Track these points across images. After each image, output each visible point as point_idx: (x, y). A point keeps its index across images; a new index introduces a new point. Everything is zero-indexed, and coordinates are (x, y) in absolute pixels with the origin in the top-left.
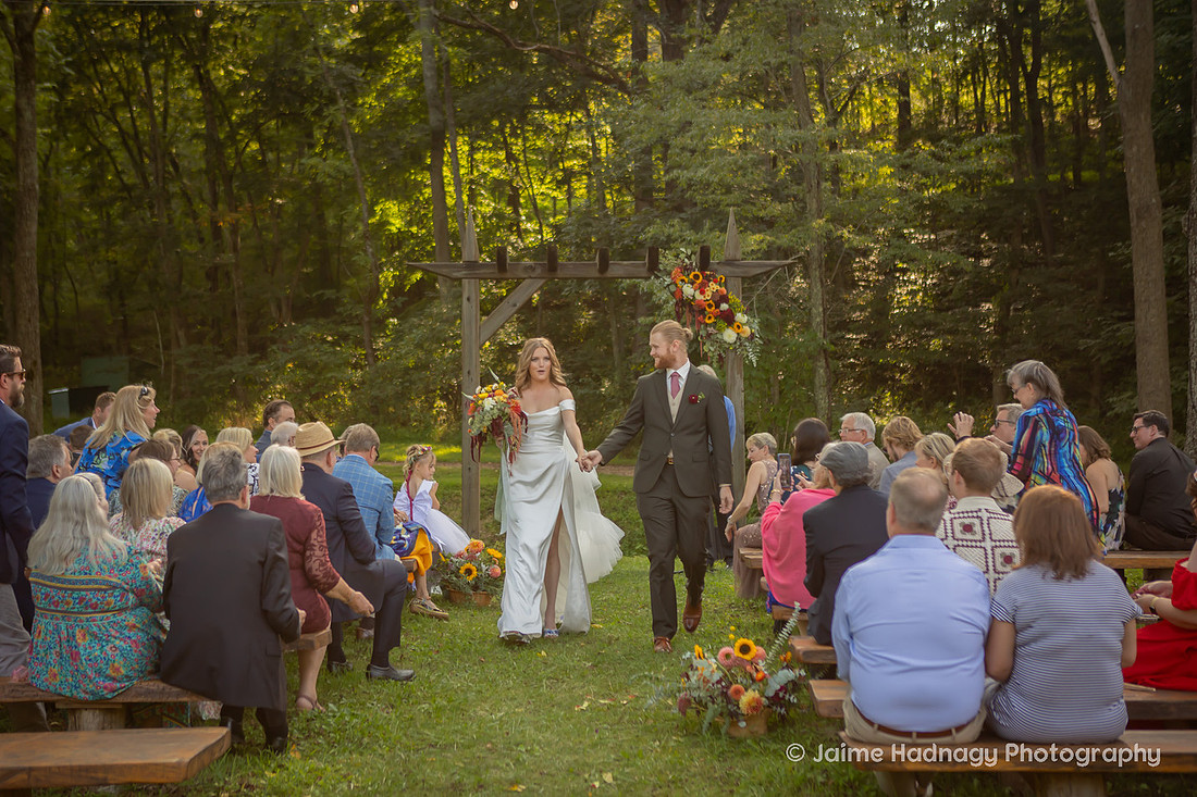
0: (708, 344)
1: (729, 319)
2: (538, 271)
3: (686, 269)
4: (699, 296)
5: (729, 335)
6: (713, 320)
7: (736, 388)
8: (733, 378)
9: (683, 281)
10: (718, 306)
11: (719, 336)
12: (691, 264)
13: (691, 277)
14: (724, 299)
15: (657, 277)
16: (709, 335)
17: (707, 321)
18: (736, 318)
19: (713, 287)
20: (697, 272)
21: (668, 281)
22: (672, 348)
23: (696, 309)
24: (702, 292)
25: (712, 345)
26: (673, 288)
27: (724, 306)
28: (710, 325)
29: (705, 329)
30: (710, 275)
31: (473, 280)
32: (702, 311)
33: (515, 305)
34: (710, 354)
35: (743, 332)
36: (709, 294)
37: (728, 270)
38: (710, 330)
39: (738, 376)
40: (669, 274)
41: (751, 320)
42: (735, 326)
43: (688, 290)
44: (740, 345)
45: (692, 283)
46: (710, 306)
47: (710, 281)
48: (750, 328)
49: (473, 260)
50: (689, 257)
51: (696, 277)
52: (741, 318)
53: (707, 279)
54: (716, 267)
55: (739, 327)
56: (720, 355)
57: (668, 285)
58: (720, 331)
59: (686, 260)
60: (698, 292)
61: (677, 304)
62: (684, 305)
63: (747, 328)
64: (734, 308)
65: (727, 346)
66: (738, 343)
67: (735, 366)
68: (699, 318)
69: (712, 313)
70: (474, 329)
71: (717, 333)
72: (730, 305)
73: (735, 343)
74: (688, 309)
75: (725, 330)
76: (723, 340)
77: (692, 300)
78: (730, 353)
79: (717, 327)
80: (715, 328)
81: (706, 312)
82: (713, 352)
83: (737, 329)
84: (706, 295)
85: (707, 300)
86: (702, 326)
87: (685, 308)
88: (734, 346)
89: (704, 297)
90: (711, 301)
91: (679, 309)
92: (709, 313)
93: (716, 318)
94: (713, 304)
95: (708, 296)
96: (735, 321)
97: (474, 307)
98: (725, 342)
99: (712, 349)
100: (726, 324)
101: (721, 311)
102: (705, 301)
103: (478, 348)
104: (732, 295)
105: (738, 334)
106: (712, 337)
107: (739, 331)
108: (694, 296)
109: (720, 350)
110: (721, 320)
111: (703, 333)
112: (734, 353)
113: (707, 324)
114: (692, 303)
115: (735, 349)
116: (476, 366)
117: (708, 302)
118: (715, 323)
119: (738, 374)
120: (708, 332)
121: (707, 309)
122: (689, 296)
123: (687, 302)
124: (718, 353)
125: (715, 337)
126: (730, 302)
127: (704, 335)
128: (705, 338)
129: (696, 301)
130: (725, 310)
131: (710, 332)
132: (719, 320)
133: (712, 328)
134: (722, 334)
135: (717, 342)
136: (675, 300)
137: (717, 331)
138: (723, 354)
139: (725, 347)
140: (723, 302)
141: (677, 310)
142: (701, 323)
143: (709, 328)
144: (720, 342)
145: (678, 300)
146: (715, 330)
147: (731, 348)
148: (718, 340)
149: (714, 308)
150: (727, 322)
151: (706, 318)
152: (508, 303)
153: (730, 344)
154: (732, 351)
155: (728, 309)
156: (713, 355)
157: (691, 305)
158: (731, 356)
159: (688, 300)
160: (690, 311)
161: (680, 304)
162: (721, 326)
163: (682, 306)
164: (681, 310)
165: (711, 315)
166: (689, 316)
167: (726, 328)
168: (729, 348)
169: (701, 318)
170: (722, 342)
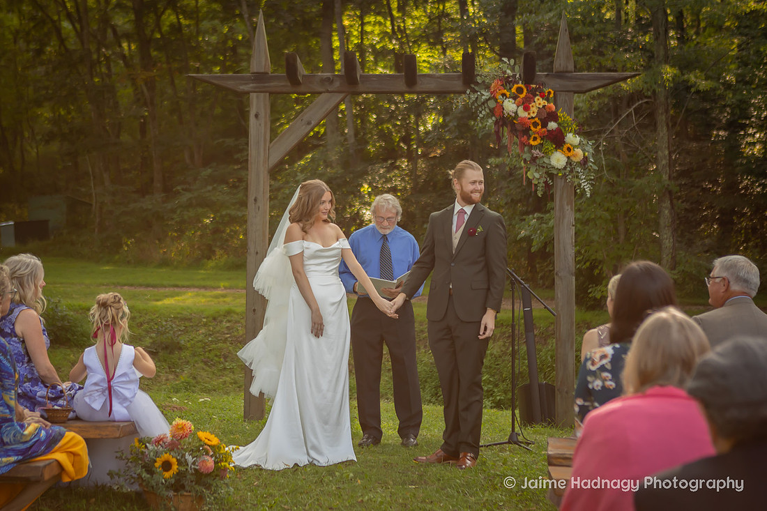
0: (533, 169)
1: (557, 140)
2: (337, 84)
3: (507, 82)
4: (522, 113)
5: (558, 159)
6: (539, 141)
7: (566, 221)
8: (562, 208)
9: (503, 95)
10: (544, 125)
11: (546, 160)
12: (514, 76)
13: (514, 90)
14: (553, 116)
15: (474, 91)
16: (534, 159)
17: (532, 143)
18: (567, 140)
19: (539, 102)
20: (520, 85)
21: (486, 94)
23: (519, 127)
24: (526, 109)
25: (537, 171)
26: (492, 104)
27: (552, 125)
28: (536, 147)
29: (530, 152)
30: (536, 89)
31: (262, 94)
32: (526, 131)
33: (309, 123)
34: (535, 182)
35: (574, 156)
36: (534, 110)
37: (558, 83)
38: (536, 152)
39: (567, 208)
40: (488, 87)
41: (585, 142)
42: (565, 149)
43: (510, 106)
44: (571, 171)
45: (515, 98)
46: (535, 125)
47: (536, 95)
48: (584, 150)
49: (262, 71)
50: (513, 69)
51: (520, 90)
52: (572, 139)
53: (533, 93)
54: (543, 79)
55: (569, 150)
56: (546, 182)
57: (487, 100)
58: (547, 154)
59: (509, 72)
60: (521, 109)
61: (496, 123)
62: (504, 125)
63: (579, 152)
64: (565, 128)
65: (555, 172)
66: (569, 169)
67: (565, 195)
68: (522, 139)
69: (538, 133)
70: (262, 150)
71: (543, 157)
72: (559, 124)
73: (565, 168)
74: (509, 128)
75: (553, 153)
76: (550, 165)
77: (514, 118)
78: (559, 181)
79: (543, 150)
80: (540, 150)
81: (530, 132)
82: (538, 179)
83: (567, 152)
84: (532, 112)
85: (532, 118)
86: (526, 149)
87: (507, 127)
88: (563, 172)
89: (529, 114)
90: (537, 119)
91: (499, 130)
92: (535, 133)
93: (542, 139)
94: (540, 123)
95: (534, 112)
96: (564, 143)
97: (263, 125)
98: (553, 167)
99: (537, 175)
100: (554, 146)
101: (548, 131)
102: (529, 119)
103: (266, 172)
104: (562, 112)
105: (568, 158)
106: (537, 161)
107: (570, 154)
108: (516, 113)
109: (546, 176)
110: (549, 142)
111: (527, 156)
112: (563, 180)
113: (531, 147)
114: (515, 121)
115: (565, 176)
116: (264, 193)
117: (533, 121)
118: (542, 145)
119: (568, 205)
120: (533, 156)
121: (532, 128)
122: (511, 113)
123: (508, 120)
124: (545, 180)
125: (541, 161)
126: (559, 121)
127: (528, 159)
128: (529, 163)
129: (518, 119)
130: (553, 130)
131: (535, 155)
132: (546, 141)
133: (538, 151)
134: (549, 158)
135: (543, 167)
136: (494, 119)
137: (543, 155)
138: (550, 181)
139: (552, 174)
140: (551, 121)
141: (497, 130)
142: (524, 145)
143: (533, 151)
144: (547, 168)
145: (498, 118)
146: (540, 153)
147: (560, 174)
148: (545, 165)
149: (540, 127)
150: (555, 143)
151: (530, 140)
152: (302, 120)
153: (559, 170)
154: (561, 179)
155: (557, 129)
156: (539, 183)
157: (513, 124)
158: (561, 183)
159: (509, 118)
160: (511, 131)
161: (500, 123)
162: (549, 149)
163: (502, 126)
164: (501, 129)
165: (537, 135)
166: (511, 137)
167: (554, 151)
168: (557, 174)
169: (524, 138)
170: (549, 167)
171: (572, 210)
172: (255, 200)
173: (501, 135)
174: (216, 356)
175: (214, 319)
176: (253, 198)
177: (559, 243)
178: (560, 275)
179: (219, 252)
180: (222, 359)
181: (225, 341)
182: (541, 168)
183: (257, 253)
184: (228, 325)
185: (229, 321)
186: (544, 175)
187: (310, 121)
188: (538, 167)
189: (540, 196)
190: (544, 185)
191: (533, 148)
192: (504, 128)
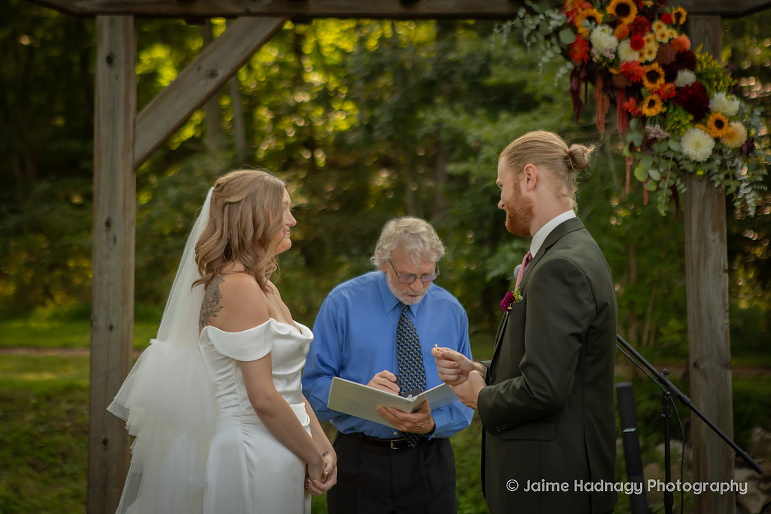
0: (646, 162)
1: (696, 106)
4: (628, 55)
5: (697, 143)
6: (659, 108)
7: (711, 262)
8: (703, 238)
9: (591, 19)
10: (671, 77)
11: (673, 145)
13: (610, 9)
14: (686, 60)
15: (533, 13)
16: (648, 144)
17: (647, 111)
18: (713, 105)
19: (661, 33)
21: (557, 18)
22: (524, 186)
23: (621, 82)
24: (637, 45)
25: (655, 166)
26: (567, 38)
27: (686, 77)
28: (653, 120)
29: (641, 130)
30: (654, 7)
31: (121, 19)
32: (634, 90)
33: (213, 74)
34: (650, 187)
35: (729, 136)
36: (651, 47)
38: (654, 130)
39: (712, 237)
40: (559, 4)
41: (748, 111)
42: (711, 120)
43: (604, 40)
44: (723, 166)
45: (613, 24)
46: (653, 76)
47: (654, 19)
48: (747, 126)
51: (623, 9)
52: (723, 103)
53: (649, 16)
55: (719, 124)
56: (673, 188)
58: (676, 133)
60: (626, 45)
61: (574, 74)
62: (590, 78)
63: (737, 128)
64: (709, 81)
65: (690, 168)
66: (718, 161)
67: (708, 212)
68: (626, 105)
69: (658, 92)
71: (667, 139)
72: (699, 76)
73: (710, 160)
74: (600, 84)
75: (686, 130)
76: (681, 154)
77: (612, 64)
78: (696, 185)
79: (669, 125)
80: (663, 126)
81: (643, 91)
82: (658, 183)
83: (714, 129)
84: (646, 51)
85: (647, 63)
86: (633, 123)
87: (594, 83)
88: (707, 167)
89: (641, 55)
90: (656, 66)
91: (579, 86)
92: (652, 92)
93: (666, 104)
94: (661, 72)
95: (650, 53)
96: (708, 111)
97: (122, 78)
98: (687, 159)
99: (655, 175)
100: (691, 117)
101: (678, 89)
102: (641, 64)
103: (129, 170)
104: (703, 52)
105: (717, 140)
106: (656, 147)
107: (720, 133)
108: (616, 54)
109: (674, 176)
110: (680, 110)
111: (635, 137)
112: (704, 184)
113: (643, 119)
114: (613, 71)
115: (708, 174)
116: (124, 210)
117: (648, 69)
118: (663, 115)
119: (714, 230)
120: (646, 135)
121: (646, 83)
122: (607, 54)
123: (600, 68)
124: (672, 183)
125: (664, 147)
126: (699, 68)
127: (637, 143)
128: (639, 150)
129: (621, 65)
130: (687, 86)
131: (651, 136)
132: (675, 109)
133: (658, 127)
134: (680, 141)
135: (668, 159)
136: (570, 65)
137: (667, 135)
138: (682, 186)
139: (684, 171)
140: (682, 68)
141: (575, 88)
142: (629, 117)
143: (648, 127)
144: (675, 159)
145: (579, 64)
146: (662, 132)
147: (700, 173)
148: (671, 155)
149: (661, 81)
150: (691, 112)
151: (642, 105)
152: (199, 69)
153: (697, 163)
154: (701, 181)
155: (694, 84)
156: (658, 189)
157: (608, 76)
158: (699, 189)
159: (601, 63)
160: (605, 89)
161: (583, 75)
162: (679, 122)
163: (586, 80)
164: (583, 86)
165: (655, 97)
166: (603, 101)
167: (689, 127)
168: (695, 171)
169: (630, 104)
170: (679, 158)
171: (722, 240)
172: (108, 224)
173: (582, 97)
174: (51, 455)
175: (49, 398)
176: (104, 219)
178: (702, 367)
179: (59, 297)
180: (59, 461)
181: (64, 431)
182: (663, 161)
184: (69, 407)
185: (70, 401)
186: (669, 173)
187: (216, 71)
188: (656, 159)
189: (663, 213)
190: (670, 193)
191: (648, 121)
192: (590, 86)
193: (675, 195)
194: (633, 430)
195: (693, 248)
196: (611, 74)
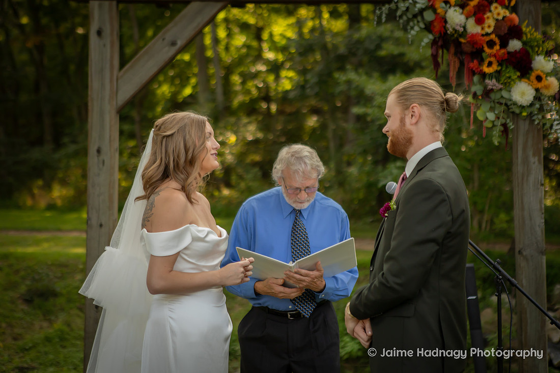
1: (522, 65)
4: (473, 28)
5: (522, 93)
6: (495, 67)
7: (533, 179)
8: (526, 161)
9: (446, 2)
10: (504, 45)
11: (505, 94)
14: (515, 32)
16: (487, 93)
17: (486, 70)
18: (535, 64)
19: (497, 11)
21: (422, 2)
22: (408, 120)
23: (467, 49)
24: (479, 21)
25: (492, 109)
26: (429, 16)
27: (515, 45)
28: (491, 76)
29: (482, 83)
31: (107, 3)
32: (477, 54)
33: (173, 44)
34: (487, 125)
35: (546, 87)
36: (490, 23)
38: (491, 83)
39: (534, 161)
42: (533, 76)
43: (456, 18)
44: (541, 109)
45: (462, 6)
46: (491, 44)
47: (492, 2)
52: (542, 63)
55: (539, 79)
56: (505, 125)
57: (423, 10)
58: (508, 85)
60: (471, 21)
61: (434, 43)
62: (445, 46)
63: (553, 81)
64: (532, 47)
65: (517, 111)
66: (537, 106)
67: (530, 143)
68: (471, 65)
69: (495, 56)
70: (107, 82)
71: (501, 89)
72: (524, 43)
73: (532, 105)
74: (452, 50)
75: (515, 83)
76: (511, 100)
77: (461, 35)
78: (521, 123)
79: (503, 79)
80: (498, 80)
81: (484, 55)
82: (493, 122)
83: (535, 82)
84: (486, 25)
85: (487, 34)
86: (476, 78)
87: (448, 50)
88: (530, 110)
89: (483, 29)
90: (493, 37)
91: (437, 52)
92: (490, 56)
93: (500, 64)
94: (497, 41)
95: (489, 27)
96: (532, 69)
97: (108, 46)
98: (515, 104)
99: (491, 116)
100: (518, 74)
101: (509, 53)
102: (483, 35)
103: (114, 112)
104: (527, 26)
105: (537, 90)
106: (492, 96)
107: (539, 85)
108: (465, 28)
109: (506, 116)
110: (511, 69)
111: (477, 88)
112: (527, 122)
113: (484, 76)
114: (462, 40)
115: (530, 115)
116: (110, 141)
117: (487, 39)
118: (498, 73)
119: (535, 156)
120: (485, 87)
121: (486, 49)
122: (457, 28)
123: (453, 38)
124: (504, 121)
125: (498, 96)
126: (524, 38)
127: (479, 93)
128: (480, 98)
129: (468, 36)
130: (516, 51)
131: (490, 87)
132: (507, 67)
133: (494, 81)
134: (510, 91)
135: (501, 104)
136: (431, 37)
137: (501, 86)
138: (511, 124)
139: (513, 113)
140: (513, 38)
141: (435, 53)
142: (474, 74)
143: (487, 81)
144: (506, 104)
145: (437, 35)
146: (497, 85)
147: (524, 114)
148: (504, 101)
149: (497, 47)
150: (519, 70)
151: (482, 66)
152: (163, 40)
153: (522, 107)
154: (525, 120)
155: (521, 49)
156: (494, 126)
157: (458, 44)
158: (524, 126)
159: (453, 35)
160: (456, 54)
161: (440, 43)
162: (510, 77)
163: (442, 47)
164: (440, 52)
165: (492, 59)
166: (455, 62)
167: (517, 81)
168: (521, 113)
169: (474, 64)
170: (509, 103)
171: (540, 162)
172: (99, 151)
173: (440, 60)
176: (96, 148)
177: (523, 209)
178: (524, 253)
182: (497, 105)
183: (101, 225)
186: (502, 115)
187: (176, 41)
188: (493, 104)
189: (496, 143)
190: (502, 128)
191: (487, 77)
192: (445, 51)
193: (505, 130)
194: (474, 297)
195: (519, 168)
196: (461, 43)
